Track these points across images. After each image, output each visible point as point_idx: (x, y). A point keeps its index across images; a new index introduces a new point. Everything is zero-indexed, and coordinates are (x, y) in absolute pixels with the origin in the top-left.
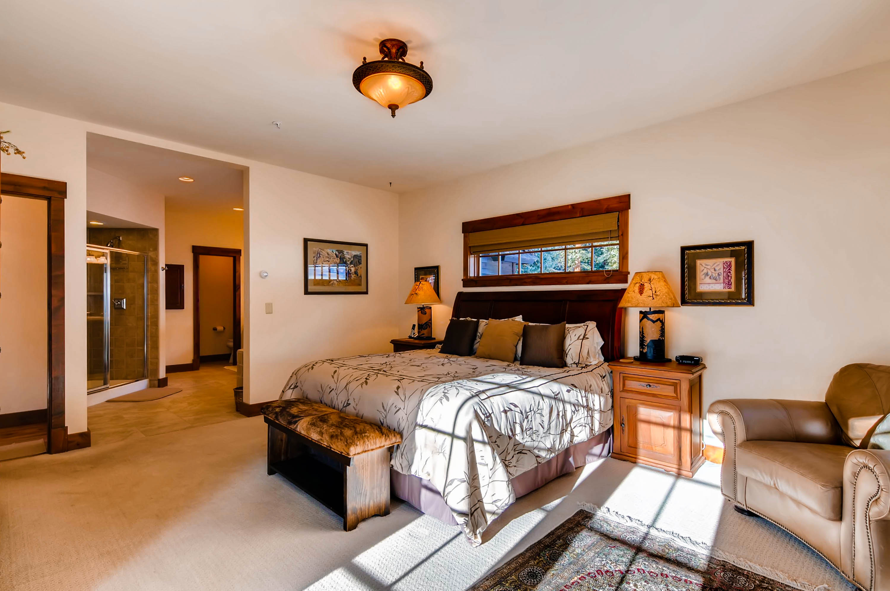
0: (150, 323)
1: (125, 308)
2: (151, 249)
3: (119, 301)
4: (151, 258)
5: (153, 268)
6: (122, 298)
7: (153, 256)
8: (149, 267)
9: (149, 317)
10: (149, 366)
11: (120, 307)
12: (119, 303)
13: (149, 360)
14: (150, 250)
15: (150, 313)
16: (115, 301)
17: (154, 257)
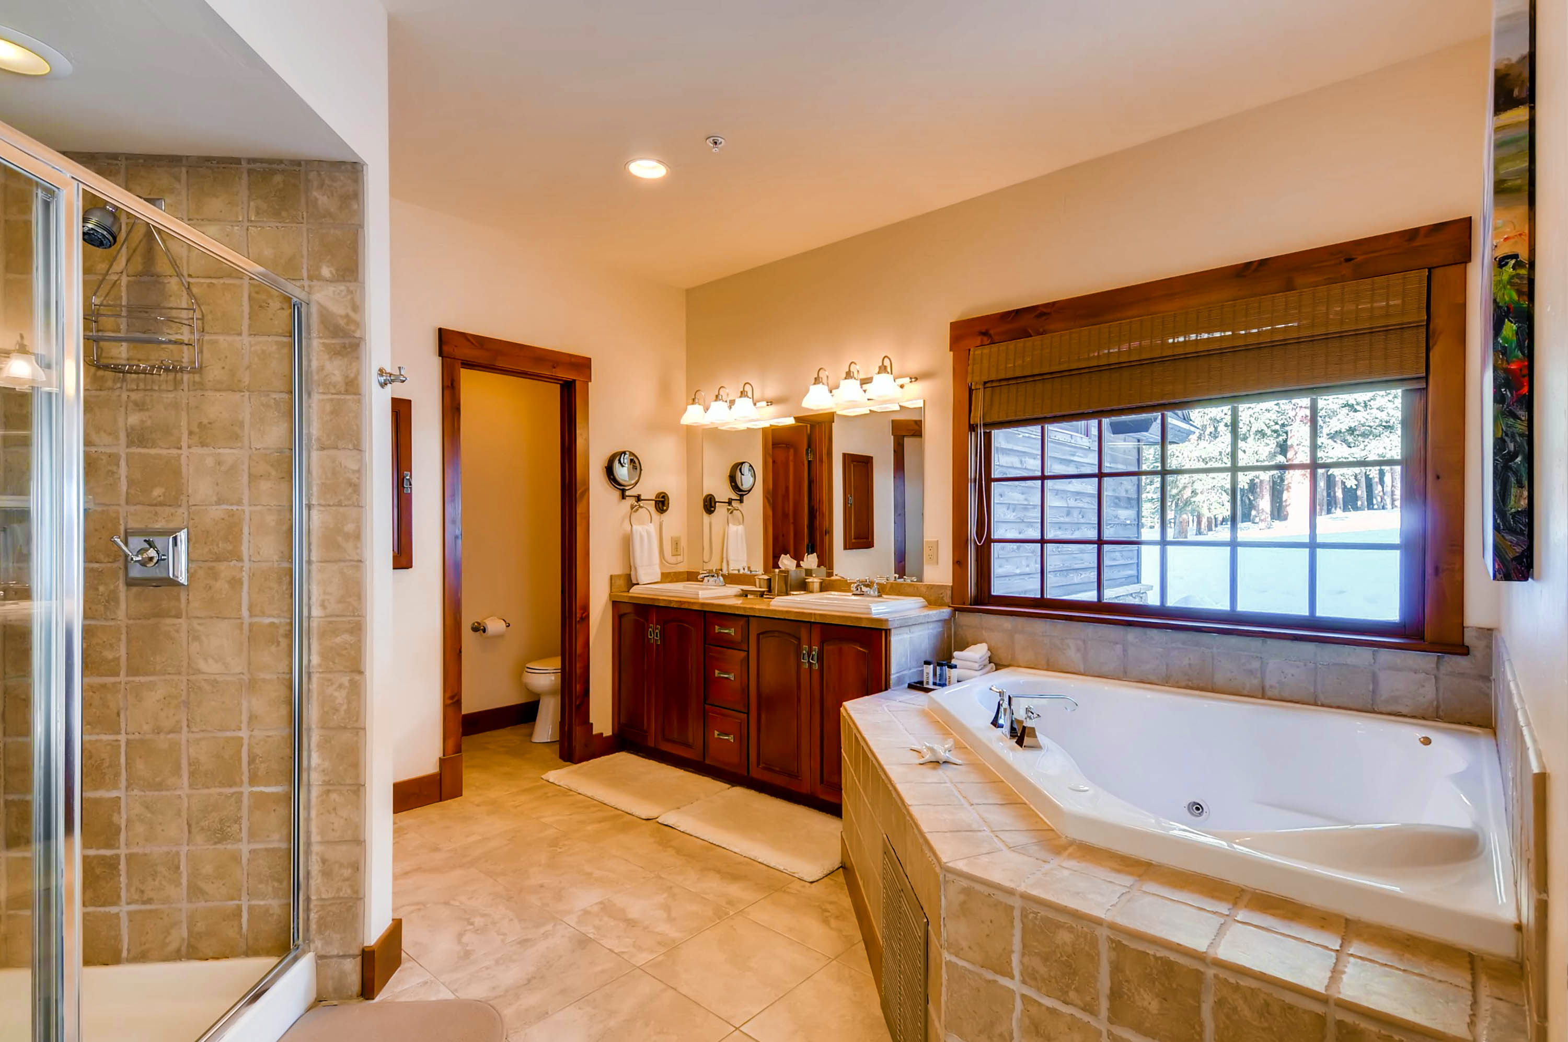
0: (323, 655)
1: (183, 579)
2: (326, 272)
3: (151, 544)
4: (326, 318)
5: (335, 370)
6: (172, 525)
7: (338, 309)
8: (315, 364)
9: (314, 624)
10: (313, 883)
11: (164, 575)
12: (152, 553)
13: (316, 848)
14: (319, 278)
15: (323, 606)
16: (126, 544)
17: (342, 312)
